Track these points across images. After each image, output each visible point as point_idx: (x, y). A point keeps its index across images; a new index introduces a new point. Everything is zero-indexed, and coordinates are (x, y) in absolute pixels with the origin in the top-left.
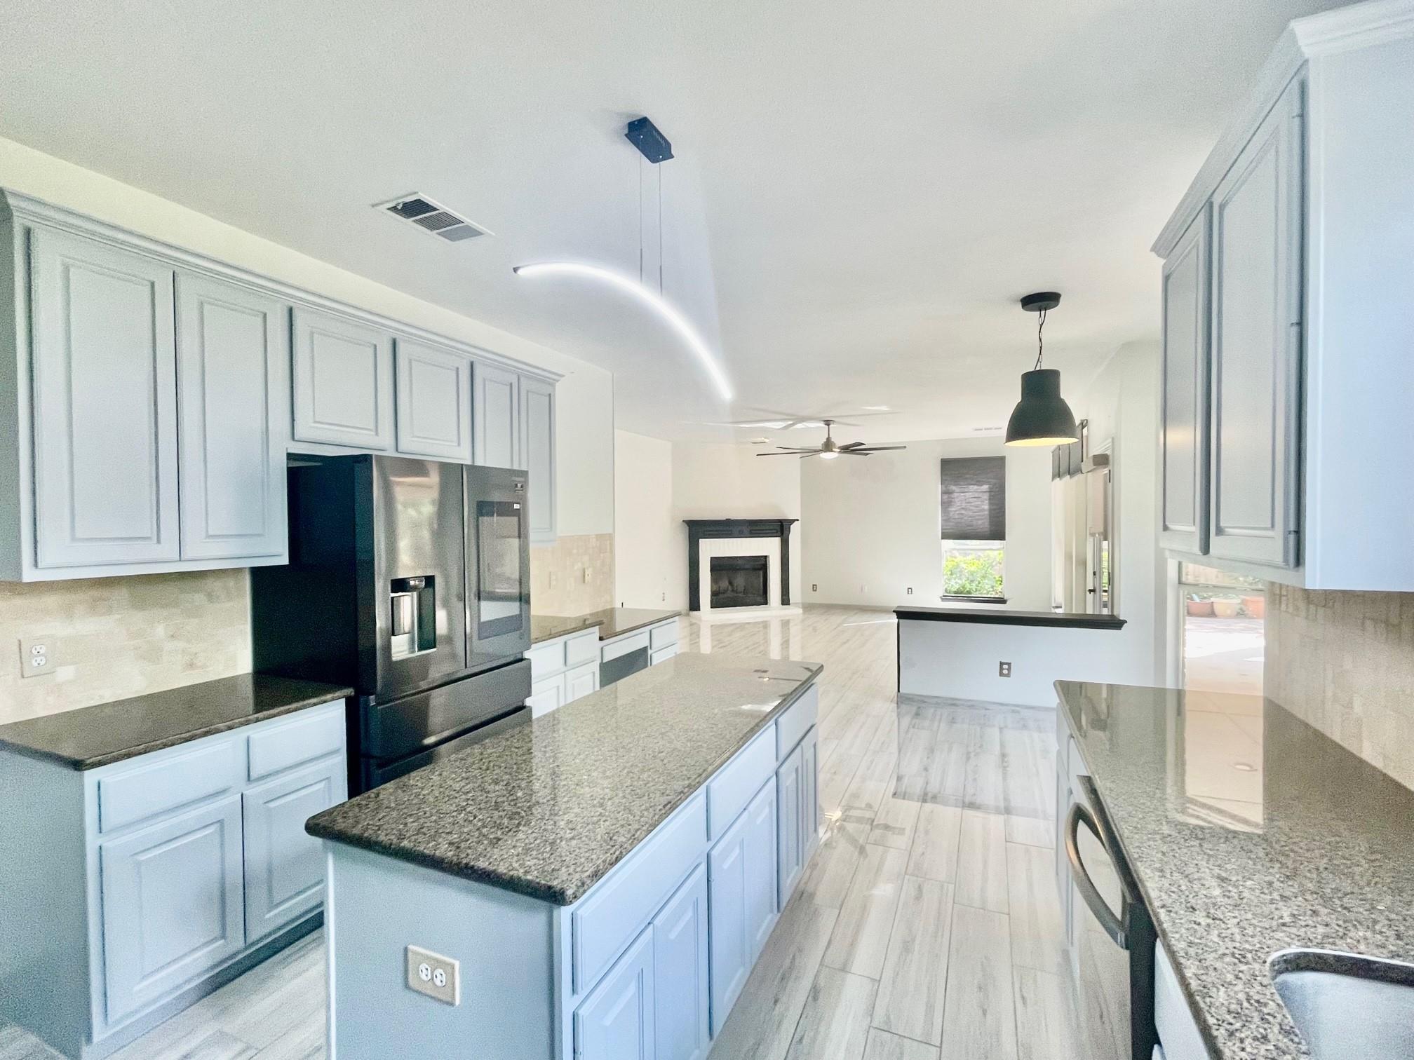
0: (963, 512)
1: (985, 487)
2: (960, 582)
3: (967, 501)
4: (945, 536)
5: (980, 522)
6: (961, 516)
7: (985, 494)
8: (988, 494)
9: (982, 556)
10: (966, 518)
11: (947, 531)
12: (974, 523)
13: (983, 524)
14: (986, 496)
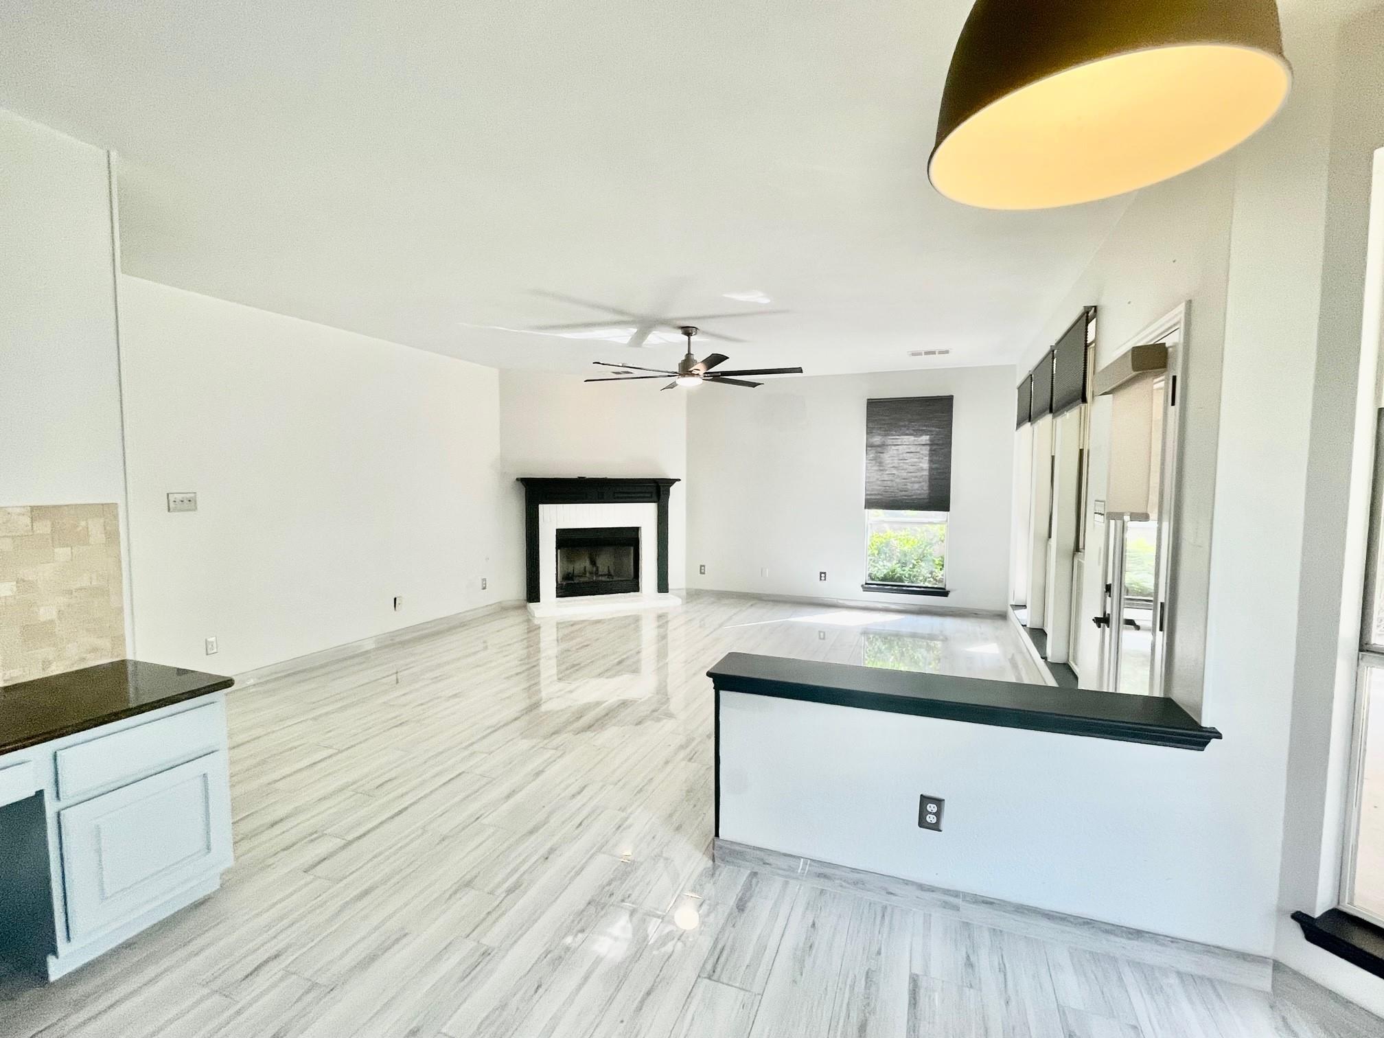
0: (894, 471)
1: (925, 438)
2: (889, 564)
3: (901, 457)
4: (870, 504)
5: (916, 486)
6: (891, 478)
7: (924, 447)
8: (928, 448)
9: (919, 530)
10: (898, 480)
11: (873, 497)
12: (909, 486)
13: (920, 488)
14: (925, 451)
